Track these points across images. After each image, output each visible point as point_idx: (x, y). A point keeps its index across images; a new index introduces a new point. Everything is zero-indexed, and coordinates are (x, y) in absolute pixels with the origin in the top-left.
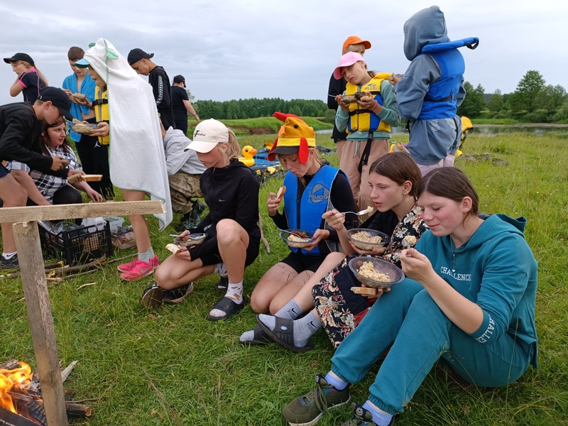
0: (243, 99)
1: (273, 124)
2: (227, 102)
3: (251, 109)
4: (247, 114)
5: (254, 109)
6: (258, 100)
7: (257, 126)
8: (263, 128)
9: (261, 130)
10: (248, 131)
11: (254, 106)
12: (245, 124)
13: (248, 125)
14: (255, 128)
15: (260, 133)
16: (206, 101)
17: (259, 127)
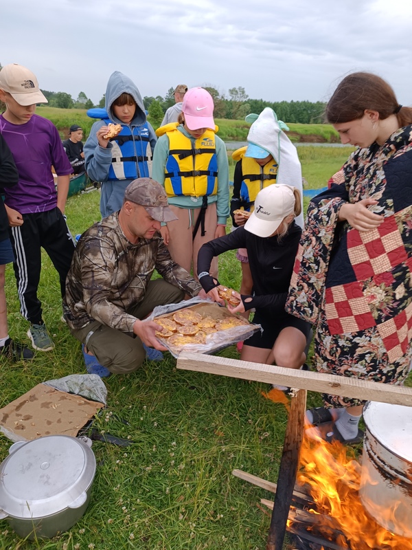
0: (295, 101)
1: (326, 132)
2: (278, 103)
3: (302, 113)
4: (296, 118)
5: (305, 112)
6: (311, 103)
7: (309, 133)
8: (315, 135)
9: (313, 137)
10: (298, 137)
11: (304, 110)
12: (297, 130)
13: (300, 131)
14: (306, 135)
15: (311, 141)
16: (256, 100)
17: (311, 135)
